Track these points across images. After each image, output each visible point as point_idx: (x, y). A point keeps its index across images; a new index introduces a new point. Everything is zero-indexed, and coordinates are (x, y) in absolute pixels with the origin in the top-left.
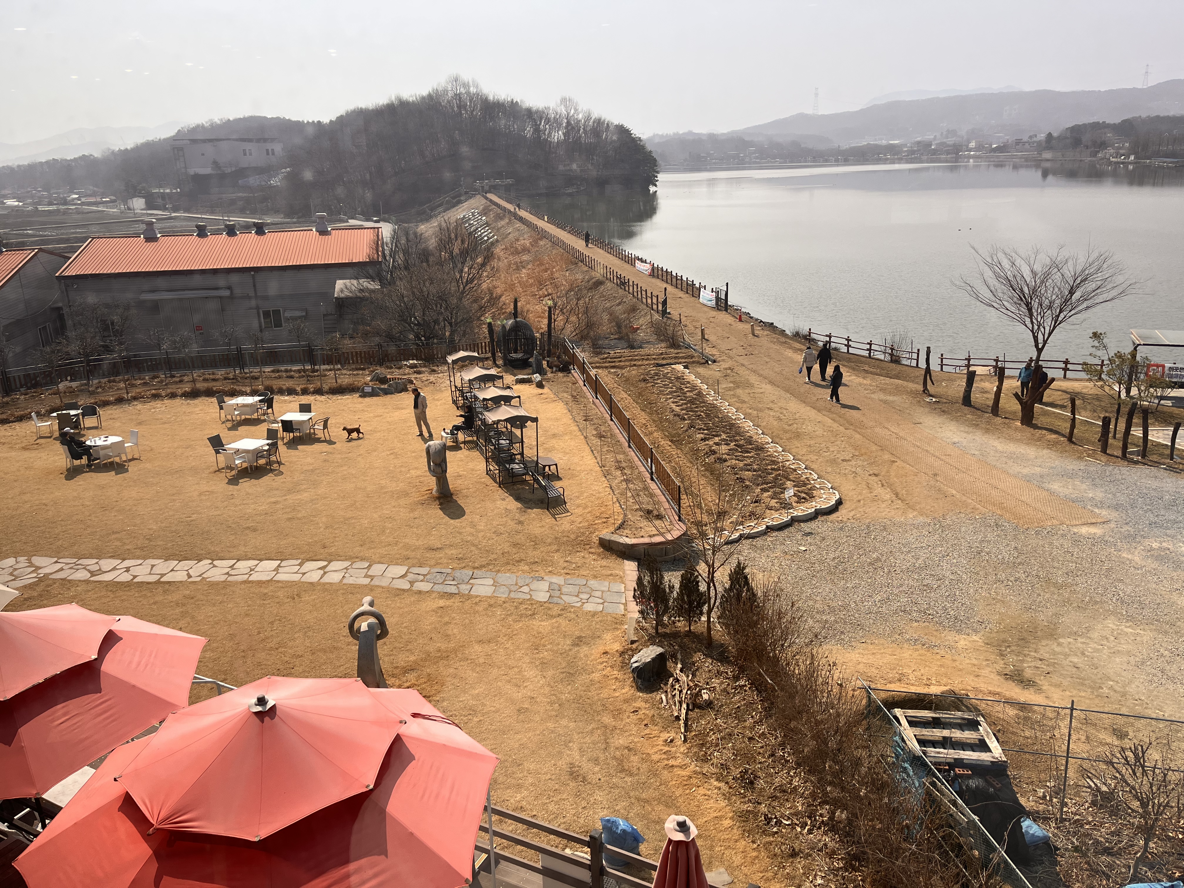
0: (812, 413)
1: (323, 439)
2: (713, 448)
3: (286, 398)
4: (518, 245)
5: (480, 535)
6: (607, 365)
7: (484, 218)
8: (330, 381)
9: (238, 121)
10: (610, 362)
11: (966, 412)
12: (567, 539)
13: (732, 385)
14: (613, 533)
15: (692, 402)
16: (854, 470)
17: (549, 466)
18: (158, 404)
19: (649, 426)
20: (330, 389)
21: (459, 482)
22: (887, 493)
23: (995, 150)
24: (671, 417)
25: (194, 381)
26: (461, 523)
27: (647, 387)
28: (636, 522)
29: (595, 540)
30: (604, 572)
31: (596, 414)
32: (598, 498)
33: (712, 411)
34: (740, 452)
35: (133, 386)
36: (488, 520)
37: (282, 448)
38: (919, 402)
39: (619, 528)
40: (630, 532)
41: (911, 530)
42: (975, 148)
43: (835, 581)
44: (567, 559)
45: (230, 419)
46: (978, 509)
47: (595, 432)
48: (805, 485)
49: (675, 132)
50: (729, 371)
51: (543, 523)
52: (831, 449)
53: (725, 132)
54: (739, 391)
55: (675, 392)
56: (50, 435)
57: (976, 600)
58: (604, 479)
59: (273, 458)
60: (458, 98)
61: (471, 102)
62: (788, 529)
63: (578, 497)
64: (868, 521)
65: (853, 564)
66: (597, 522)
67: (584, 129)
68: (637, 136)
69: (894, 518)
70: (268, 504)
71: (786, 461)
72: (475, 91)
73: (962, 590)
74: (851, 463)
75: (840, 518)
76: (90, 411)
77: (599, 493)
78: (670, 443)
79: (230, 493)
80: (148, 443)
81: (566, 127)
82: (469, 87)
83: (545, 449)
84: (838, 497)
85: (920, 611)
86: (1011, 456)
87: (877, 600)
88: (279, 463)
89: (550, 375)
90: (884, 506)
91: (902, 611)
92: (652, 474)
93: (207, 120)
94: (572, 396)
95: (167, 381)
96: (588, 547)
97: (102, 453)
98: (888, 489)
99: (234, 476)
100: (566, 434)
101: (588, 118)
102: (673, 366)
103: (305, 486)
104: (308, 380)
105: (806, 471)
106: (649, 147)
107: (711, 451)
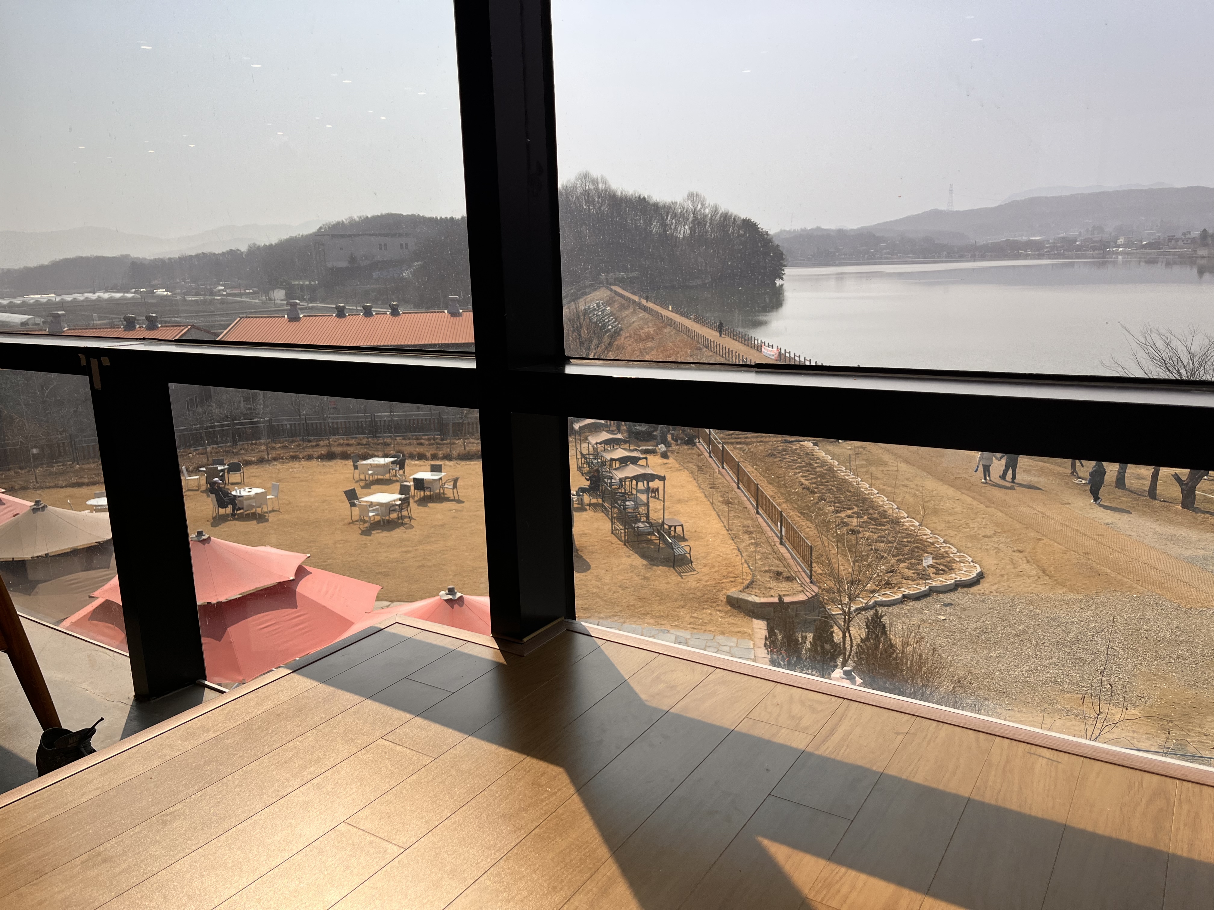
0: (951, 492)
1: (452, 498)
2: (845, 520)
3: (417, 462)
4: (642, 333)
5: (606, 588)
6: (733, 441)
7: (608, 308)
8: (459, 449)
9: (375, 218)
10: (735, 438)
11: (1120, 494)
12: (694, 596)
13: (865, 463)
14: (741, 591)
15: (822, 476)
16: (996, 546)
17: (675, 527)
18: (296, 464)
19: (777, 498)
20: (459, 455)
21: (584, 539)
22: (1033, 569)
23: (1145, 247)
24: (799, 490)
25: (330, 445)
26: (586, 576)
27: (774, 462)
28: (765, 583)
29: (722, 597)
30: (732, 629)
31: (723, 482)
32: (725, 559)
33: (843, 486)
34: (874, 525)
35: (274, 448)
36: (614, 574)
37: (413, 505)
38: (1067, 483)
39: (748, 587)
40: (759, 592)
41: (1061, 605)
42: (1124, 244)
43: (978, 650)
44: (693, 615)
45: (364, 479)
46: (1136, 588)
47: (721, 499)
48: (943, 557)
49: (803, 227)
50: (861, 450)
51: (669, 580)
52: (971, 526)
53: (855, 227)
54: (873, 469)
55: (804, 467)
56: (197, 488)
57: (1134, 675)
58: (731, 541)
59: (405, 513)
60: (586, 193)
61: (599, 197)
62: (925, 599)
63: (705, 558)
64: (1013, 594)
65: (997, 634)
66: (724, 581)
67: (710, 224)
68: (764, 230)
69: (1041, 593)
70: (399, 553)
71: (923, 535)
72: (603, 187)
73: (1118, 665)
74: (993, 539)
75: (982, 591)
76: (235, 468)
77: (727, 554)
78: (799, 515)
79: (363, 543)
80: (286, 497)
81: (693, 221)
82: (598, 184)
83: (670, 513)
84: (979, 570)
85: (1072, 683)
86: (1172, 539)
87: (1024, 670)
88: (410, 518)
89: (674, 447)
90: (1029, 581)
91: (1052, 682)
92: (781, 539)
93: (347, 217)
94: (698, 466)
95: (304, 445)
96: (715, 605)
97: (246, 503)
98: (1035, 566)
99: (367, 528)
100: (692, 500)
101: (715, 211)
102: (802, 443)
103: (435, 539)
104: (438, 448)
105: (945, 545)
106: (776, 242)
107: (842, 522)
